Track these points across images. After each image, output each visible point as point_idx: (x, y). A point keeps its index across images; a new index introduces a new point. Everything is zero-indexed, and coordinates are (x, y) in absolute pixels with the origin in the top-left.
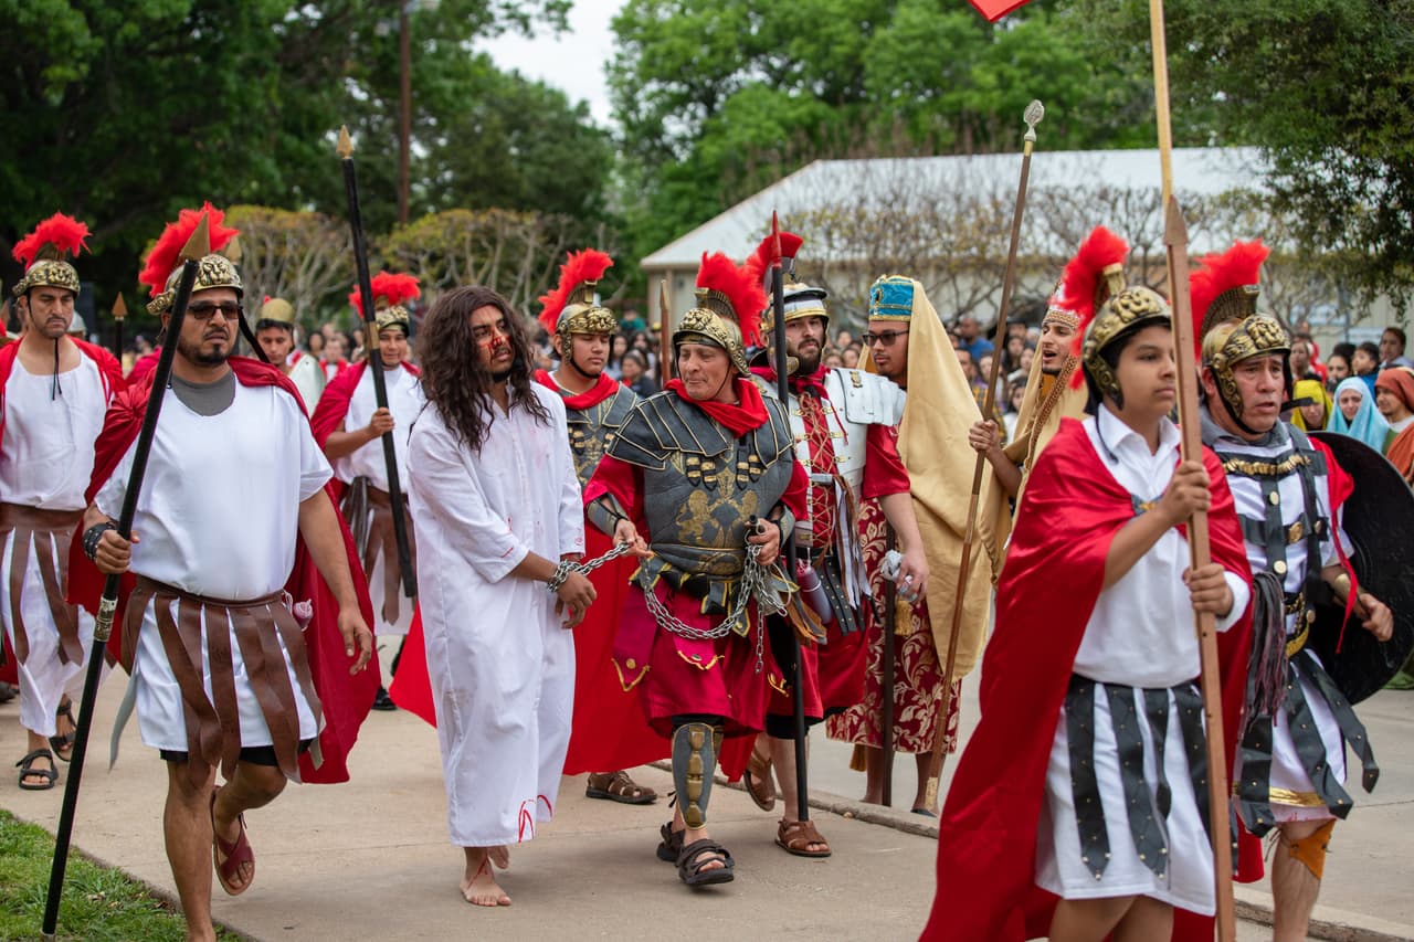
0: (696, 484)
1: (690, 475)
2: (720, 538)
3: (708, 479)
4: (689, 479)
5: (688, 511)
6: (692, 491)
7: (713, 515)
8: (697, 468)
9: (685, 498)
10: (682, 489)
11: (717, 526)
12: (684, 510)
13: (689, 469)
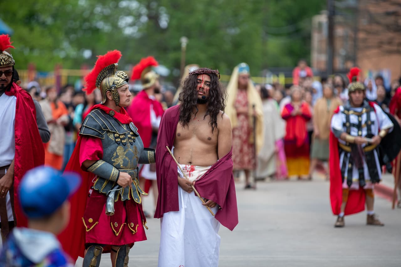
0: (118, 144)
1: (117, 140)
2: (129, 165)
3: (123, 141)
4: (116, 142)
5: (117, 154)
6: (118, 147)
7: (126, 155)
8: (118, 137)
9: (115, 150)
10: (113, 146)
11: (128, 160)
12: (115, 155)
13: (116, 138)
